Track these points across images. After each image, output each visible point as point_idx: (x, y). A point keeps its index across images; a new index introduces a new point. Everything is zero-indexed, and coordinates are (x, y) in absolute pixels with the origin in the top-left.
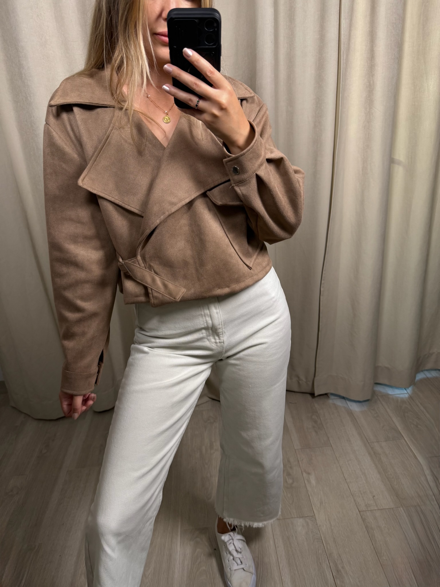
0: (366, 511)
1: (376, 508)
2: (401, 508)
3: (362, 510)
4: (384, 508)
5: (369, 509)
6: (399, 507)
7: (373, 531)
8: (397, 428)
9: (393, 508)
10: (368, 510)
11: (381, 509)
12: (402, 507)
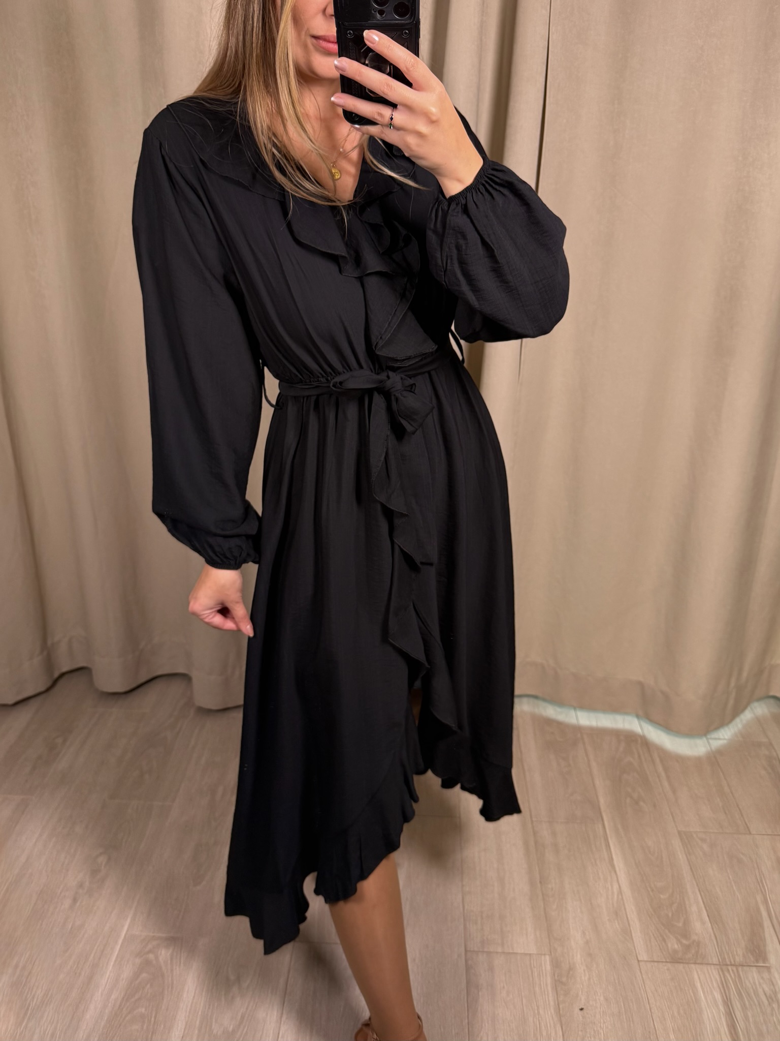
0: (479, 951)
1: (500, 950)
2: (547, 957)
3: (472, 950)
4: (515, 951)
5: (486, 950)
6: (545, 955)
7: (478, 993)
8: (598, 801)
9: (530, 954)
10: (483, 952)
11: (509, 953)
12: (551, 954)
